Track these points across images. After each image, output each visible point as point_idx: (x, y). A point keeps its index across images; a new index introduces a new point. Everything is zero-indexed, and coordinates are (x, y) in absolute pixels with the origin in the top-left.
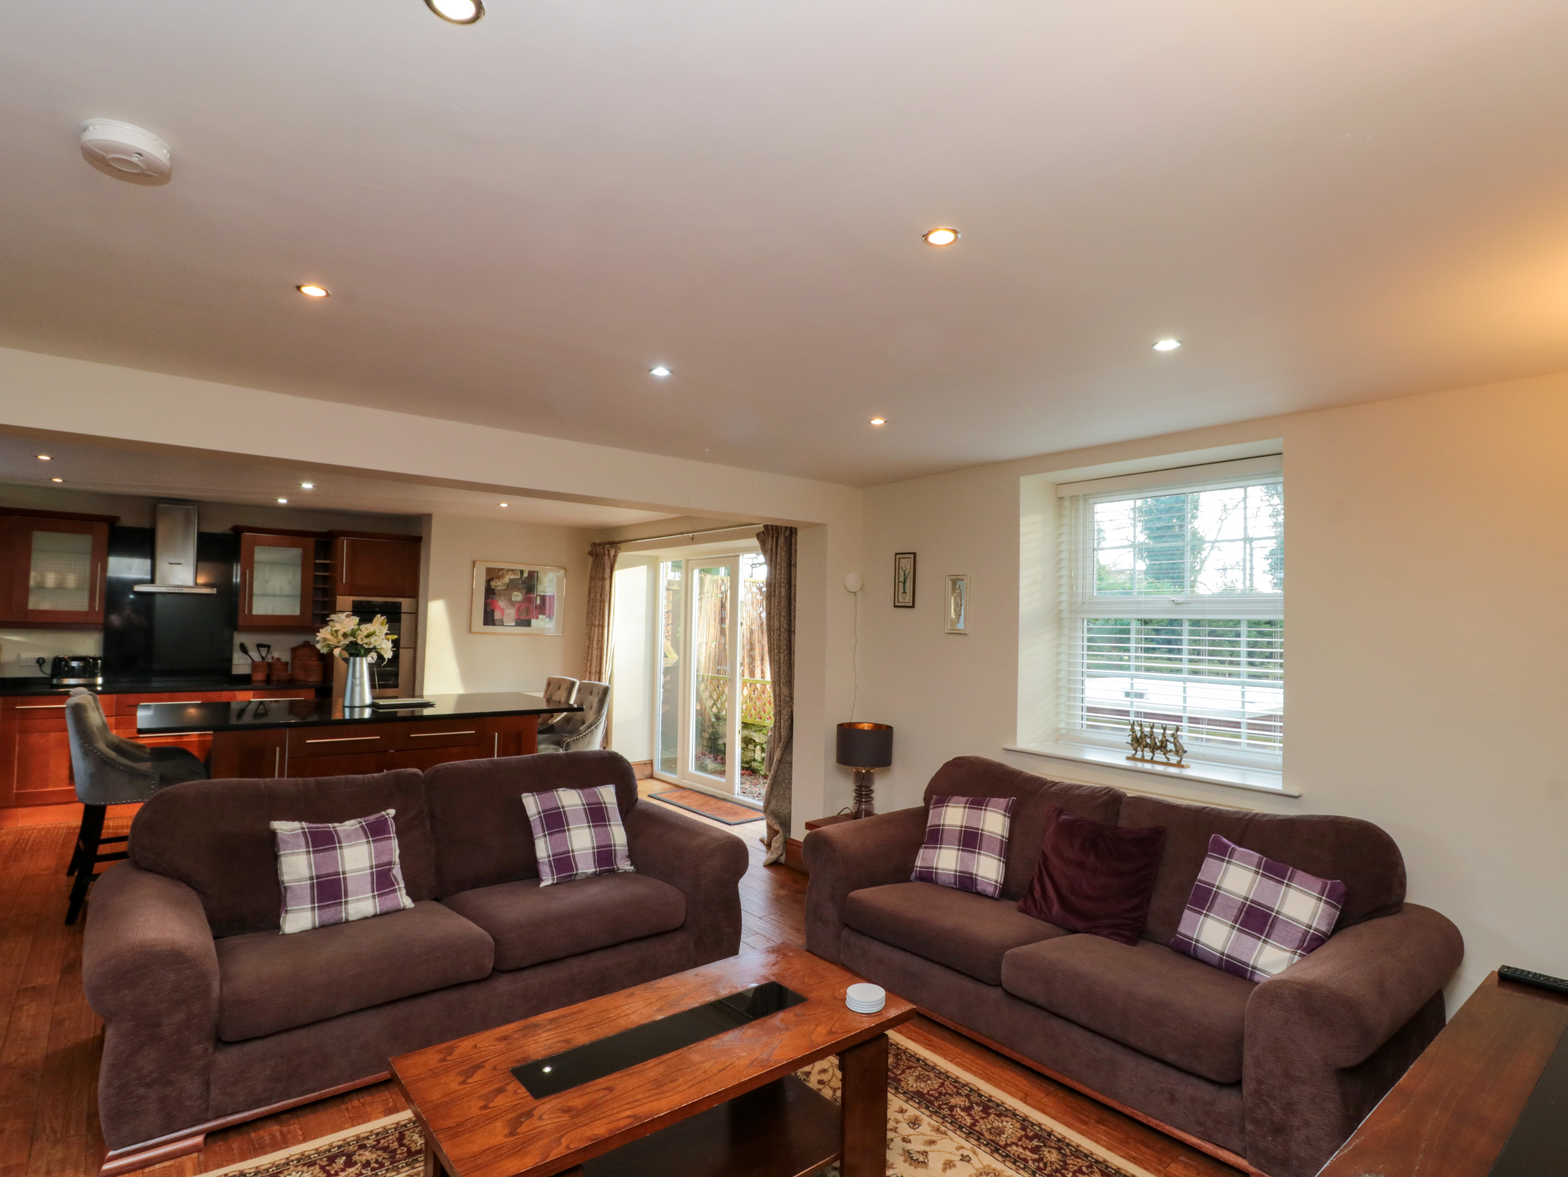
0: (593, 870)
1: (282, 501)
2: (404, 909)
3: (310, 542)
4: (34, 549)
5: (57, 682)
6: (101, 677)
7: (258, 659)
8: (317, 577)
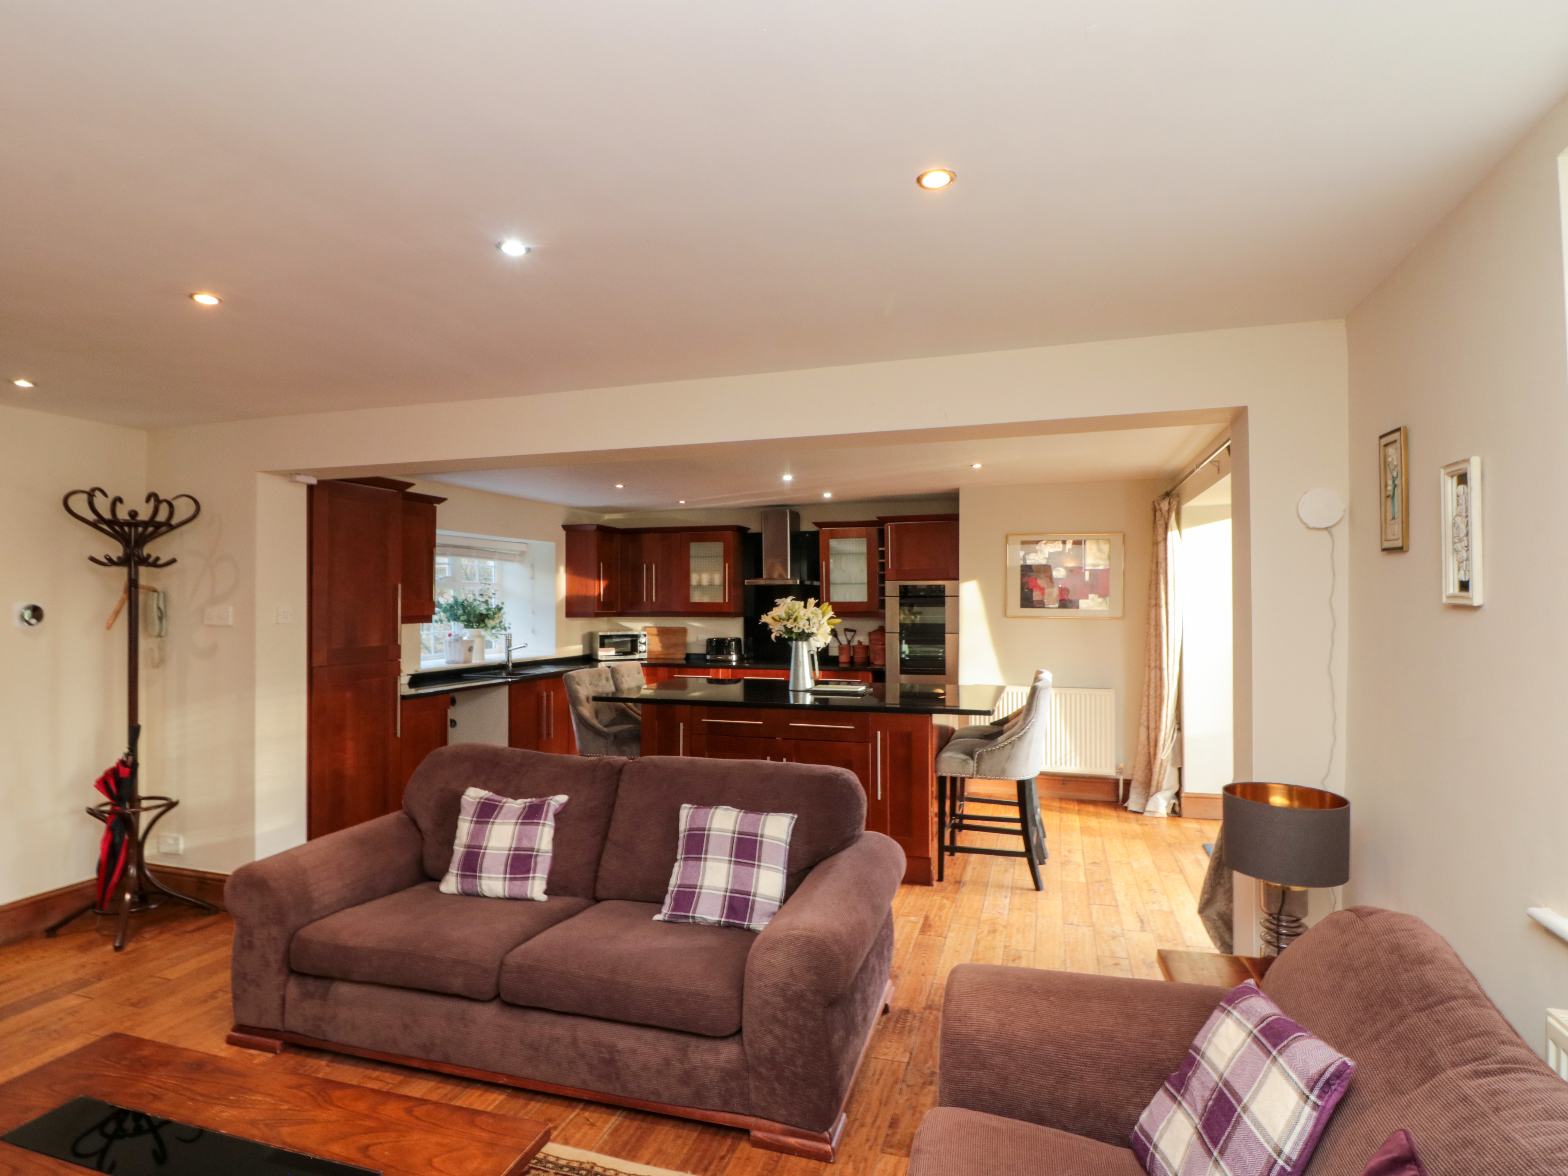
0: (717, 919)
1: (827, 495)
2: (532, 900)
3: (874, 531)
4: (692, 555)
5: (708, 657)
6: (735, 654)
7: (845, 642)
8: (880, 564)
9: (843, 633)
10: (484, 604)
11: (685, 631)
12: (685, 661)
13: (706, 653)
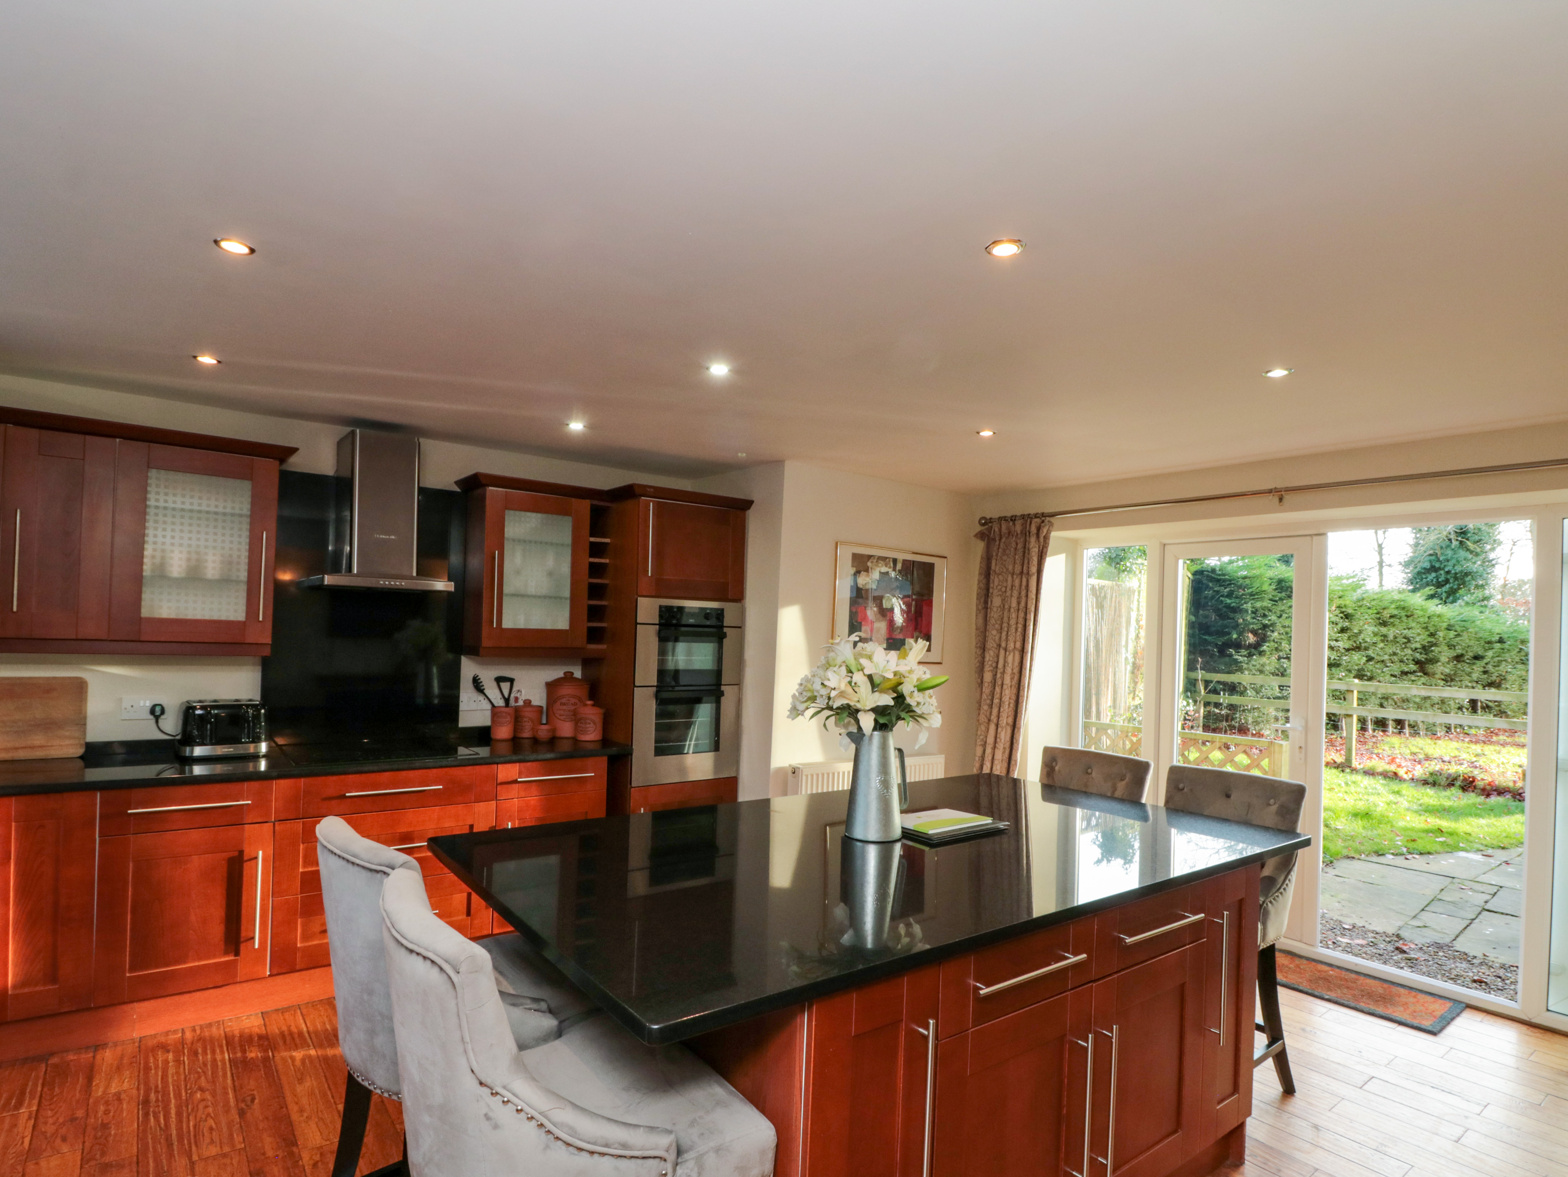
1: (576, 427)
3: (584, 506)
4: (151, 503)
5: (192, 751)
6: (266, 740)
7: (500, 703)
8: (592, 565)
9: (495, 684)
11: (79, 688)
12: (81, 763)
13: (179, 741)
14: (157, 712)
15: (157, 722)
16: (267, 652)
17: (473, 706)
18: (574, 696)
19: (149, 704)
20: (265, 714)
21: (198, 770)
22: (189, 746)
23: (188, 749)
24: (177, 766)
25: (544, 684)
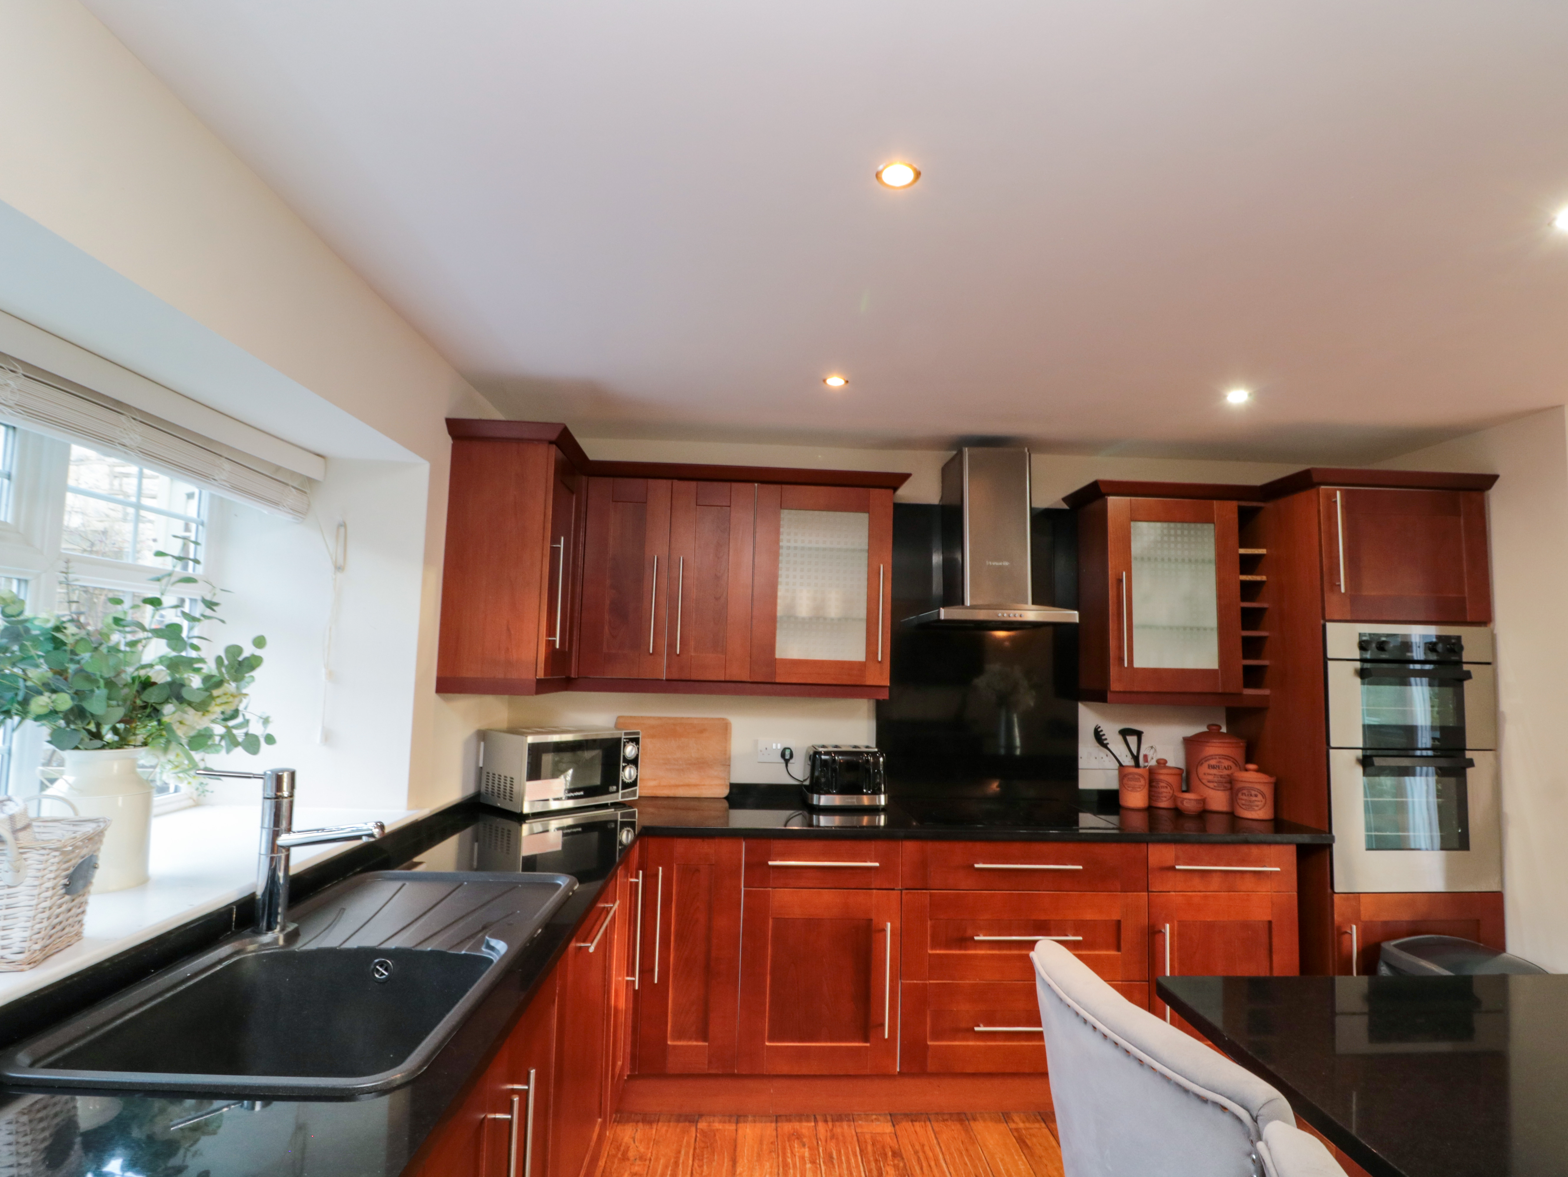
3: (1229, 510)
4: (783, 543)
5: (819, 799)
6: (885, 793)
7: (1128, 761)
8: (1243, 584)
9: (1120, 738)
10: (163, 642)
11: (725, 728)
12: (726, 804)
13: (806, 786)
14: (786, 756)
15: (787, 766)
16: (884, 695)
17: (1094, 764)
18: (1227, 757)
19: (780, 747)
20: (884, 762)
21: (824, 821)
22: (817, 793)
23: (815, 797)
24: (806, 813)
25: (1182, 739)
